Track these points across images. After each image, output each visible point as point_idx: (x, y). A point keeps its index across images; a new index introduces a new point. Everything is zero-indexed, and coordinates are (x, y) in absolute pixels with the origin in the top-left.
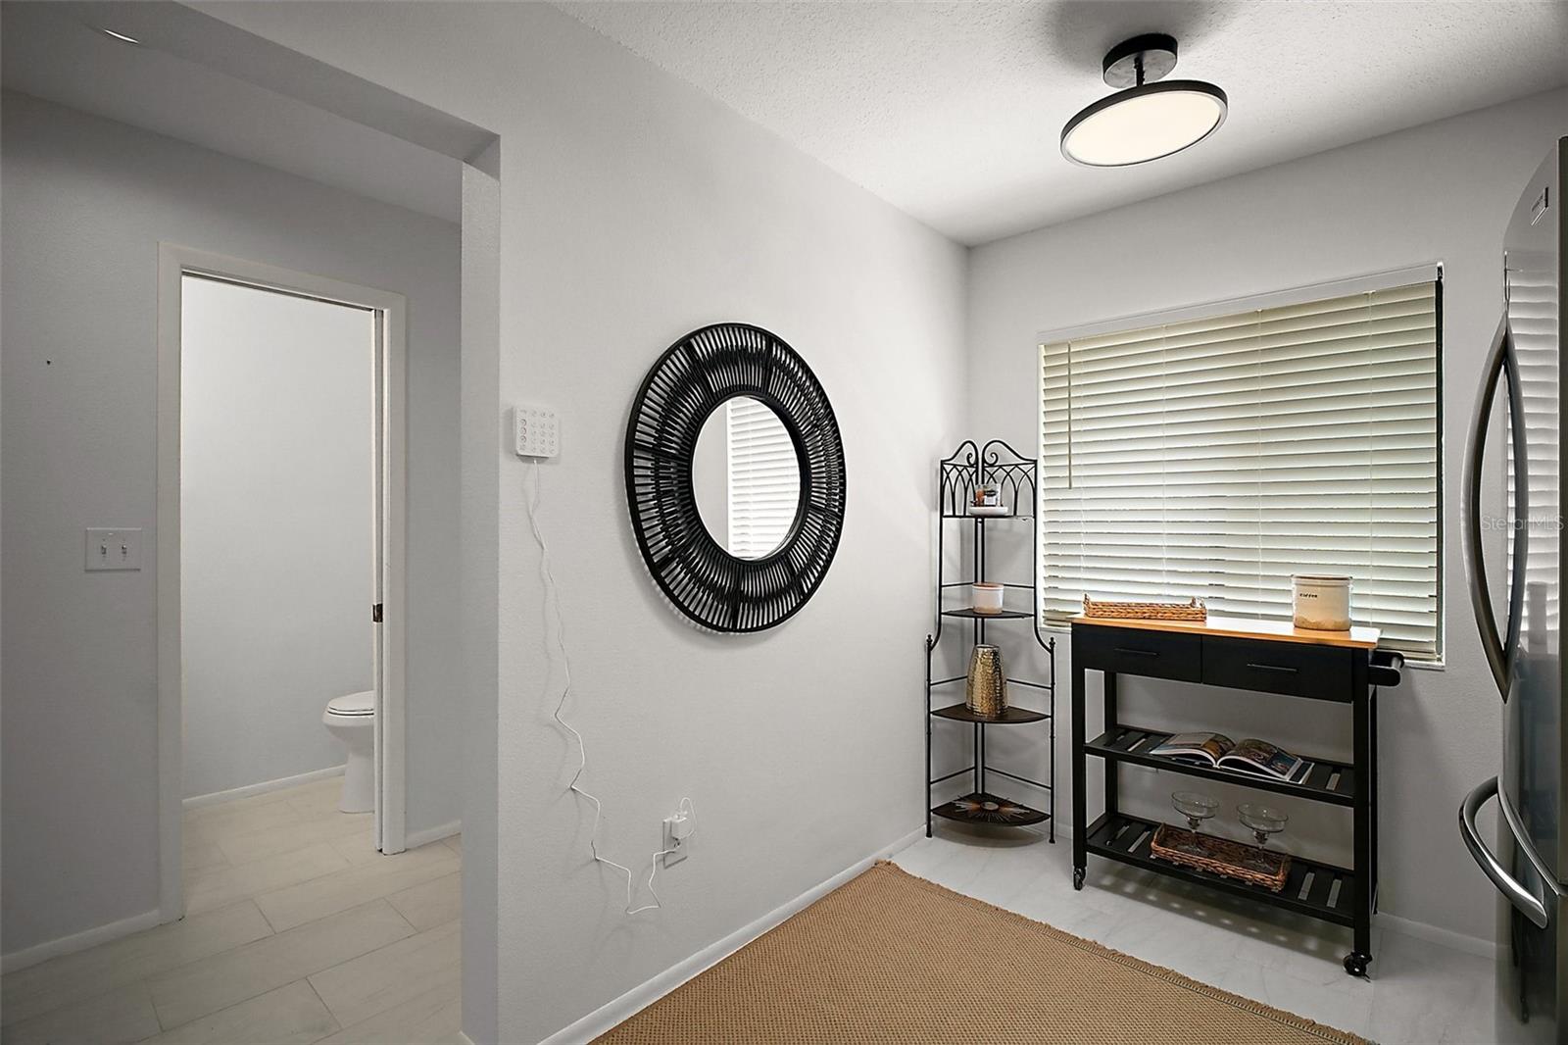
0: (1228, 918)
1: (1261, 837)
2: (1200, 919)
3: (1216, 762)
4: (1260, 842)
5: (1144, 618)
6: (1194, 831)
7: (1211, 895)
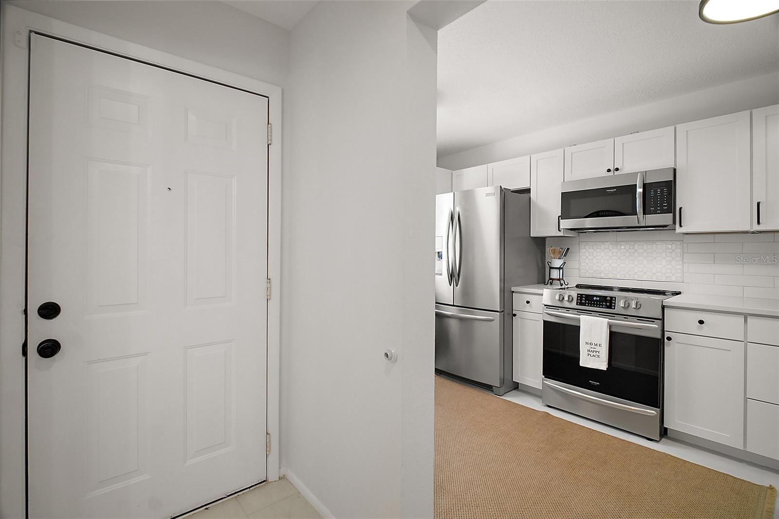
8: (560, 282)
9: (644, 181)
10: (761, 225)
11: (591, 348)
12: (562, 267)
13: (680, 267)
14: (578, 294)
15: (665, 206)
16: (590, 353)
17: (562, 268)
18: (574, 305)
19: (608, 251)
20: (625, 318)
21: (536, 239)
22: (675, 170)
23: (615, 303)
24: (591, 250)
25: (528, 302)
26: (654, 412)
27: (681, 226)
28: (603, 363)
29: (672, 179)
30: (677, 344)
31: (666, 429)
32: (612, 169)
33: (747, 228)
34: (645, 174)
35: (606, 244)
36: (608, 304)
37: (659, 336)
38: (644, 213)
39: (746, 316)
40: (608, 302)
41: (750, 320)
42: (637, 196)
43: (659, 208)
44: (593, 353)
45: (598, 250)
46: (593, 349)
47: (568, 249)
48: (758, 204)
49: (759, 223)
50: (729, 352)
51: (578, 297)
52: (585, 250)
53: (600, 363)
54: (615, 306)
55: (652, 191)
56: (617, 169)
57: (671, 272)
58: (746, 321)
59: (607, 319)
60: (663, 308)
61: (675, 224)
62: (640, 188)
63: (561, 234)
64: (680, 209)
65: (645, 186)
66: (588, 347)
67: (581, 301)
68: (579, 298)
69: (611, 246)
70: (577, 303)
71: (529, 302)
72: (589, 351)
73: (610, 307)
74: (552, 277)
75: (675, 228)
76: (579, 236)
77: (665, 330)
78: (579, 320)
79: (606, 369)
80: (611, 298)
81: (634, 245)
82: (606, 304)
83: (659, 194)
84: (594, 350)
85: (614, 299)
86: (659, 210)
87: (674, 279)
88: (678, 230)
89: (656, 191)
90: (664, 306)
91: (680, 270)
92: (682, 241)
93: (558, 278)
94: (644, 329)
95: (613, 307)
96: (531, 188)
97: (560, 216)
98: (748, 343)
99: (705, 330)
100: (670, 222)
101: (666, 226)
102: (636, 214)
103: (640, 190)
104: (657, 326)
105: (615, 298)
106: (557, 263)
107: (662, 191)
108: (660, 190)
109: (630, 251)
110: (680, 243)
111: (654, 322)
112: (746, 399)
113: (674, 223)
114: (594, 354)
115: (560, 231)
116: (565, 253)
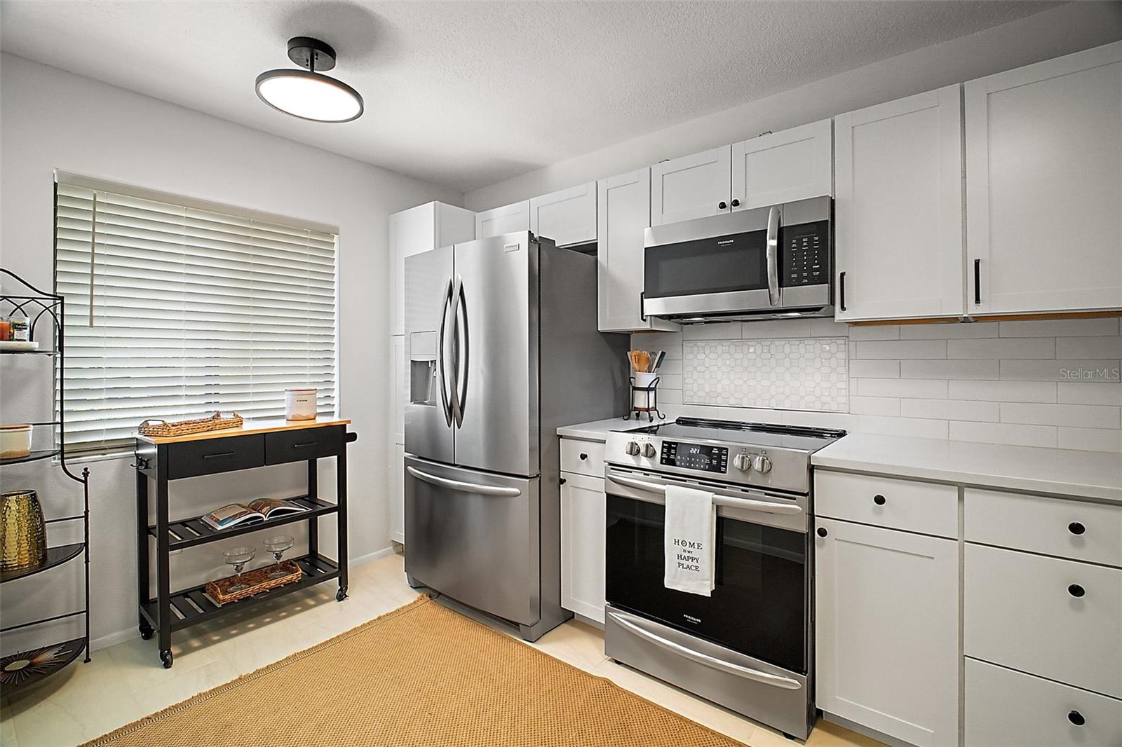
0: (251, 623)
1: (278, 557)
2: (236, 635)
3: (266, 516)
4: (278, 559)
5: (208, 431)
6: (239, 574)
7: (239, 615)
8: (649, 414)
9: (779, 225)
10: (981, 304)
11: (685, 551)
12: (653, 386)
13: (842, 385)
14: (664, 442)
15: (816, 270)
16: (682, 562)
17: (654, 389)
18: (656, 463)
19: (727, 356)
20: (743, 490)
21: (608, 335)
22: (833, 202)
23: (726, 461)
24: (701, 356)
25: (583, 457)
26: (796, 682)
27: (843, 308)
28: (705, 582)
29: (828, 218)
30: (836, 542)
31: (820, 713)
32: (728, 203)
33: (958, 311)
34: (780, 209)
35: (724, 344)
36: (714, 462)
37: (803, 529)
38: (780, 285)
39: (961, 488)
40: (715, 459)
41: (968, 494)
42: (768, 255)
43: (805, 274)
44: (688, 562)
45: (713, 356)
46: (687, 554)
47: (663, 354)
48: (977, 263)
49: (978, 300)
50: (931, 560)
51: (663, 447)
52: (691, 356)
53: (700, 582)
54: (725, 467)
55: (794, 241)
56: (736, 203)
57: (829, 395)
58: (961, 498)
59: (711, 495)
60: (811, 469)
61: (834, 305)
62: (773, 239)
63: (647, 326)
64: (842, 275)
65: (781, 233)
66: (679, 549)
67: (669, 456)
68: (665, 450)
69: (732, 348)
70: (662, 459)
71: (586, 456)
72: (679, 557)
73: (717, 469)
74: (636, 406)
75: (834, 313)
76: (682, 331)
77: (815, 514)
78: (662, 494)
79: (710, 596)
80: (720, 449)
81: (769, 346)
82: (711, 462)
83: (805, 246)
84: (689, 555)
85: (724, 452)
86: (805, 278)
87: (834, 407)
88: (840, 316)
89: (800, 243)
90: (813, 466)
91: (844, 391)
92: (848, 337)
93: (647, 407)
94: (776, 514)
95: (723, 469)
96: (599, 241)
97: (643, 293)
98: (966, 543)
99: (886, 515)
100: (825, 301)
101: (817, 309)
102: (768, 287)
103: (772, 243)
104: (801, 509)
105: (727, 449)
106: (645, 379)
107: (811, 241)
108: (806, 240)
109: (763, 356)
110: (843, 342)
111: (795, 499)
112: (963, 658)
113: (833, 302)
114: (690, 563)
115: (645, 320)
116: (659, 361)
